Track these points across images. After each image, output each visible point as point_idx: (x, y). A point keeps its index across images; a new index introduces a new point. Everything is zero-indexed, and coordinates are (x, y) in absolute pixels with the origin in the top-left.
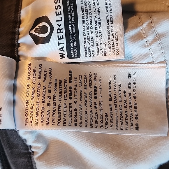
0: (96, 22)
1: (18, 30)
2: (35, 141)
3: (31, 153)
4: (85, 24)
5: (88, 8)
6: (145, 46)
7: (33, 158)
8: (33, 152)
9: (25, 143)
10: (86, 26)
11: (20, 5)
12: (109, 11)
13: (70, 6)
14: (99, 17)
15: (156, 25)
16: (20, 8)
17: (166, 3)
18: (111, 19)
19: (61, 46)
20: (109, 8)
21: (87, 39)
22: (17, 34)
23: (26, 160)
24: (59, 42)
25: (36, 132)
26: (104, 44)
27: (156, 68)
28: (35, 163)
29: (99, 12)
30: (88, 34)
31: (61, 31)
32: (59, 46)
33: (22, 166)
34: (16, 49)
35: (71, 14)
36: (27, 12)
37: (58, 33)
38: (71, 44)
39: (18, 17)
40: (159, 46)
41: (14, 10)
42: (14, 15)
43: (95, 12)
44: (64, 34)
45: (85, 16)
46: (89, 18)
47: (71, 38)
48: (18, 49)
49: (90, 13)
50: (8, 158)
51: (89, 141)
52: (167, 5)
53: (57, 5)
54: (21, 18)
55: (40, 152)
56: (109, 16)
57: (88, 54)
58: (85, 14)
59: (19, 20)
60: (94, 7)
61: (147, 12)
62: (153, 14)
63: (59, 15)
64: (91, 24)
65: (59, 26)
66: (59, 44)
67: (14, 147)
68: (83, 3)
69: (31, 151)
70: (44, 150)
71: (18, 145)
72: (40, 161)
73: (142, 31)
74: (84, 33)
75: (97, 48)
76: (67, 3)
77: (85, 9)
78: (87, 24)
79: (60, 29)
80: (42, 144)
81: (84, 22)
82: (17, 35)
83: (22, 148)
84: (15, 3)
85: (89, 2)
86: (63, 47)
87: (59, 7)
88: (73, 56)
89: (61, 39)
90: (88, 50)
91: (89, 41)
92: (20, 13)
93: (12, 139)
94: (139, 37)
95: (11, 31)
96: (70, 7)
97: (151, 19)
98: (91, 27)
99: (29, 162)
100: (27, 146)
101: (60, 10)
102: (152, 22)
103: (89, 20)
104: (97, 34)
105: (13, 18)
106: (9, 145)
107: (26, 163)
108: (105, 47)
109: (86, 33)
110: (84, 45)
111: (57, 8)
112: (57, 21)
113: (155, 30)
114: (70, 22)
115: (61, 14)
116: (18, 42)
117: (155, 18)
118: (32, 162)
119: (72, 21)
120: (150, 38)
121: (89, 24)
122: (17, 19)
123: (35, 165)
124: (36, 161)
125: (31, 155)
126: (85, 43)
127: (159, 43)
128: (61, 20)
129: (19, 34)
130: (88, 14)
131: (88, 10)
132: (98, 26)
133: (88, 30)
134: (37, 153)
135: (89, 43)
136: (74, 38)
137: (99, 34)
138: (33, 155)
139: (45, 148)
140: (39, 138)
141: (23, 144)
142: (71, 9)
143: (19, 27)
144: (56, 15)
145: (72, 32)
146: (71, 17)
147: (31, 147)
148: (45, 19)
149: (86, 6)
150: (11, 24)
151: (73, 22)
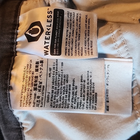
0: (77, 33)
1: (17, 31)
2: (26, 120)
3: (21, 128)
4: (69, 33)
5: (72, 22)
6: (114, 49)
7: (23, 132)
8: (23, 128)
9: (17, 121)
10: (69, 34)
11: (19, 11)
12: (87, 27)
13: (59, 17)
14: (80, 30)
15: (123, 33)
16: (19, 14)
17: (132, 17)
18: (88, 33)
19: (47, 45)
20: (87, 25)
21: (68, 43)
22: (16, 34)
23: (17, 134)
24: (45, 41)
25: (27, 112)
26: (82, 48)
27: (126, 62)
28: (24, 136)
29: (80, 26)
30: (69, 40)
31: (49, 34)
32: (45, 44)
33: (13, 138)
34: (15, 46)
35: (59, 24)
36: (24, 18)
37: (46, 34)
38: (55, 45)
39: (17, 21)
40: (125, 49)
41: (14, 15)
42: (14, 19)
43: (77, 26)
44: (51, 36)
45: (69, 27)
46: (72, 29)
47: (56, 40)
48: (16, 46)
49: (74, 26)
50: (3, 132)
51: (68, 121)
52: (133, 19)
53: (49, 15)
54: (19, 22)
55: (29, 128)
56: (87, 31)
57: (67, 53)
58: (69, 26)
59: (18, 23)
60: (77, 23)
61: (117, 23)
62: (122, 24)
63: (49, 22)
64: (73, 33)
65: (48, 30)
66: (45, 43)
67: (7, 123)
68: (69, 18)
69: (22, 126)
70: (32, 126)
71: (11, 121)
72: (28, 135)
73: (112, 37)
74: (67, 39)
75: (76, 50)
76: (57, 15)
77: (70, 22)
78: (70, 32)
79: (48, 32)
80: (31, 122)
81: (67, 31)
82: (16, 36)
83: (14, 124)
84: (15, 10)
85: (74, 19)
86: (48, 46)
87: (50, 17)
88: (55, 53)
89: (47, 39)
90: (67, 50)
91: (70, 44)
92: (19, 18)
93: (6, 117)
94: (110, 41)
95: (11, 31)
96: (59, 19)
97: (119, 28)
98: (73, 35)
99: (19, 135)
100: (19, 123)
101: (51, 19)
102: (120, 30)
103: (72, 30)
104: (76, 41)
105: (13, 22)
106: (4, 121)
107: (17, 136)
108: (82, 50)
109: (68, 39)
110: (65, 47)
111: (49, 17)
112: (47, 26)
113: (122, 37)
114: (57, 29)
115: (51, 22)
116: (16, 41)
117: (123, 28)
118: (22, 135)
119: (58, 28)
120: (119, 43)
121: (72, 33)
122: (16, 22)
123: (24, 138)
124: (25, 135)
125: (22, 130)
126: (66, 45)
127: (125, 46)
128: (50, 26)
129: (17, 34)
130: (72, 26)
131: (72, 24)
132: (78, 36)
133: (70, 37)
134: (27, 129)
135: (69, 46)
136: (58, 40)
137: (78, 41)
138: (23, 130)
139: (33, 125)
140: (29, 117)
141: (16, 121)
142: (59, 20)
143: (18, 29)
144: (47, 22)
145: (57, 36)
146: (59, 25)
147: (22, 124)
148: (39, 23)
149: (71, 20)
150: (11, 26)
151: (60, 29)
